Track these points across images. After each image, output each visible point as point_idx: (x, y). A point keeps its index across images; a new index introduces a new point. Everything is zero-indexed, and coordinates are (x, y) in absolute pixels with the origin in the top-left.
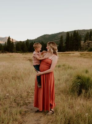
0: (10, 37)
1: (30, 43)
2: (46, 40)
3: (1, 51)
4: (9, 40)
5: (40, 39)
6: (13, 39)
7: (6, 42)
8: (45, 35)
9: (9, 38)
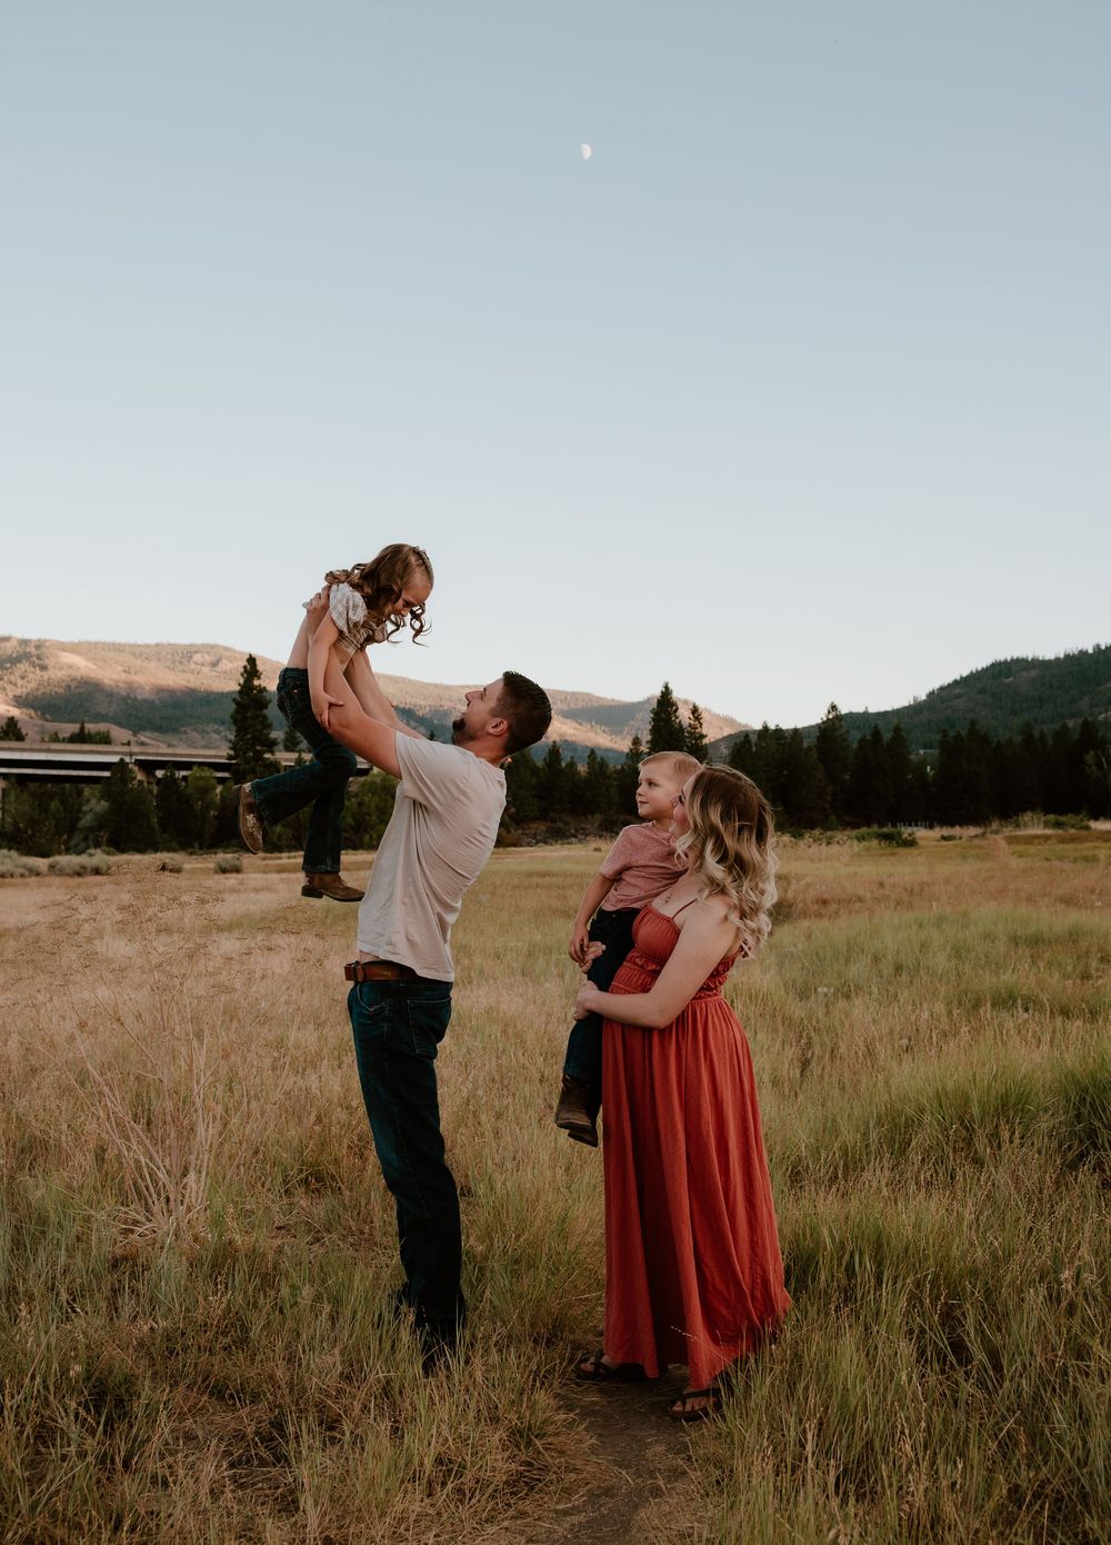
0: (677, 695)
1: (855, 737)
2: (1014, 713)
3: (598, 817)
4: (668, 720)
5: (960, 704)
6: (701, 705)
7: (636, 741)
8: (1000, 670)
9: (665, 703)
